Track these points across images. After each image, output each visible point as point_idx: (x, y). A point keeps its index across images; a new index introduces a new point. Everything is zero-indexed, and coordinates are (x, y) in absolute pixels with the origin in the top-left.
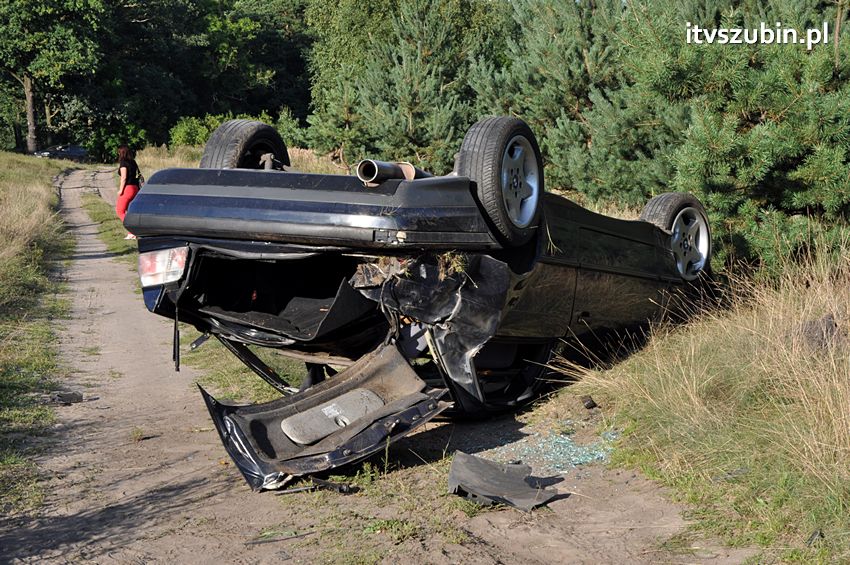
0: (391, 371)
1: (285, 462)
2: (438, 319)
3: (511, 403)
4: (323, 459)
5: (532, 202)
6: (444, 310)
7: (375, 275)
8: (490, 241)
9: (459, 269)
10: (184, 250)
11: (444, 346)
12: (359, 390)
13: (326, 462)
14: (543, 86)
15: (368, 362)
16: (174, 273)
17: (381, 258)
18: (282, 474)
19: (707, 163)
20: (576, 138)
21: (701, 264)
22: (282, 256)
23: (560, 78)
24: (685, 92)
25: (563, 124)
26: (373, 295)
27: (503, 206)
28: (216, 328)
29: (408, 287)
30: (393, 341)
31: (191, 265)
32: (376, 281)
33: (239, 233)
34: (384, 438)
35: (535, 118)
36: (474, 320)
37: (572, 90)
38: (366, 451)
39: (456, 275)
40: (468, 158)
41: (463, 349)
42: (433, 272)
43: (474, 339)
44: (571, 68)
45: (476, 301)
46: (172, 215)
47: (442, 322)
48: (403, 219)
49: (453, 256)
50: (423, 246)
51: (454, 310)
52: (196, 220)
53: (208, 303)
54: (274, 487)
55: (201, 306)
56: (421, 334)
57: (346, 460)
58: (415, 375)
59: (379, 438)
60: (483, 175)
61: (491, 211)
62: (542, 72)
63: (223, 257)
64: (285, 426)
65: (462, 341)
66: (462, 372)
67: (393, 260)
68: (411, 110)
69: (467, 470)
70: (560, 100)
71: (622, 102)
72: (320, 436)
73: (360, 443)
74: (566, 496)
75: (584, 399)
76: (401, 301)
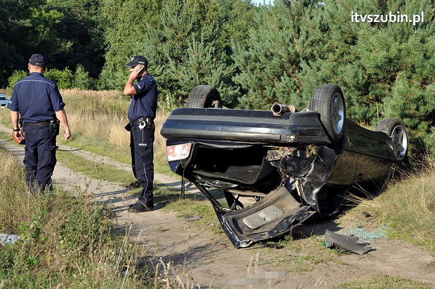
0: (284, 198)
1: (248, 236)
2: (303, 175)
3: (330, 215)
4: (265, 234)
5: (341, 123)
6: (305, 171)
7: (277, 155)
8: (327, 140)
9: (314, 153)
10: (190, 144)
11: (304, 188)
12: (272, 206)
13: (267, 236)
14: (272, 59)
15: (273, 194)
16: (184, 155)
17: (281, 148)
18: (248, 240)
19: (405, 104)
20: (292, 88)
21: (404, 153)
22: (236, 147)
23: (283, 55)
24: (392, 69)
25: (285, 80)
26: (275, 164)
27: (331, 124)
28: (199, 180)
29: (291, 160)
30: (283, 185)
31: (192, 151)
32: (277, 158)
33: (217, 136)
34: (290, 226)
35: (268, 77)
36: (318, 176)
37: (290, 61)
38: (283, 231)
39: (313, 155)
40: (316, 103)
41: (313, 189)
42: (303, 154)
43: (317, 185)
44: (289, 49)
45: (320, 167)
46: (185, 129)
47: (304, 177)
48: (293, 130)
49: (312, 146)
50: (301, 142)
51: (310, 172)
52: (197, 131)
53: (198, 169)
54: (245, 246)
55: (195, 170)
56: (294, 182)
57: (274, 235)
58: (295, 200)
59: (287, 226)
60: (323, 110)
61: (326, 127)
62: (272, 51)
63: (208, 147)
64: (245, 221)
65: (312, 185)
66: (311, 200)
67: (286, 148)
68: (198, 71)
69: (332, 239)
70: (282, 67)
71: (318, 68)
72: (260, 226)
73: (280, 228)
74: (375, 250)
75: (364, 213)
76: (287, 167)
